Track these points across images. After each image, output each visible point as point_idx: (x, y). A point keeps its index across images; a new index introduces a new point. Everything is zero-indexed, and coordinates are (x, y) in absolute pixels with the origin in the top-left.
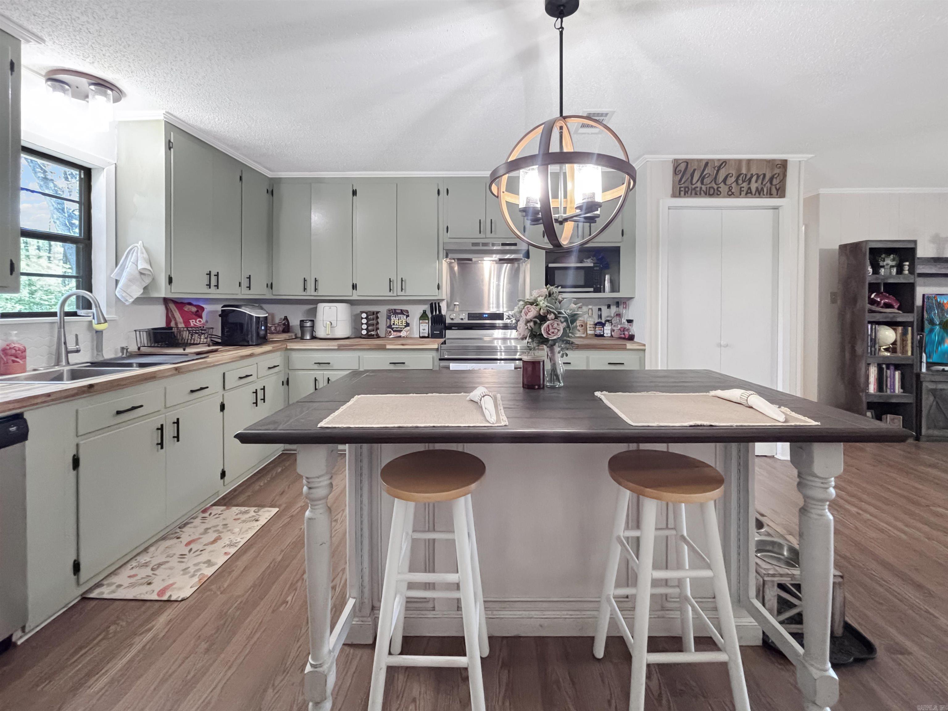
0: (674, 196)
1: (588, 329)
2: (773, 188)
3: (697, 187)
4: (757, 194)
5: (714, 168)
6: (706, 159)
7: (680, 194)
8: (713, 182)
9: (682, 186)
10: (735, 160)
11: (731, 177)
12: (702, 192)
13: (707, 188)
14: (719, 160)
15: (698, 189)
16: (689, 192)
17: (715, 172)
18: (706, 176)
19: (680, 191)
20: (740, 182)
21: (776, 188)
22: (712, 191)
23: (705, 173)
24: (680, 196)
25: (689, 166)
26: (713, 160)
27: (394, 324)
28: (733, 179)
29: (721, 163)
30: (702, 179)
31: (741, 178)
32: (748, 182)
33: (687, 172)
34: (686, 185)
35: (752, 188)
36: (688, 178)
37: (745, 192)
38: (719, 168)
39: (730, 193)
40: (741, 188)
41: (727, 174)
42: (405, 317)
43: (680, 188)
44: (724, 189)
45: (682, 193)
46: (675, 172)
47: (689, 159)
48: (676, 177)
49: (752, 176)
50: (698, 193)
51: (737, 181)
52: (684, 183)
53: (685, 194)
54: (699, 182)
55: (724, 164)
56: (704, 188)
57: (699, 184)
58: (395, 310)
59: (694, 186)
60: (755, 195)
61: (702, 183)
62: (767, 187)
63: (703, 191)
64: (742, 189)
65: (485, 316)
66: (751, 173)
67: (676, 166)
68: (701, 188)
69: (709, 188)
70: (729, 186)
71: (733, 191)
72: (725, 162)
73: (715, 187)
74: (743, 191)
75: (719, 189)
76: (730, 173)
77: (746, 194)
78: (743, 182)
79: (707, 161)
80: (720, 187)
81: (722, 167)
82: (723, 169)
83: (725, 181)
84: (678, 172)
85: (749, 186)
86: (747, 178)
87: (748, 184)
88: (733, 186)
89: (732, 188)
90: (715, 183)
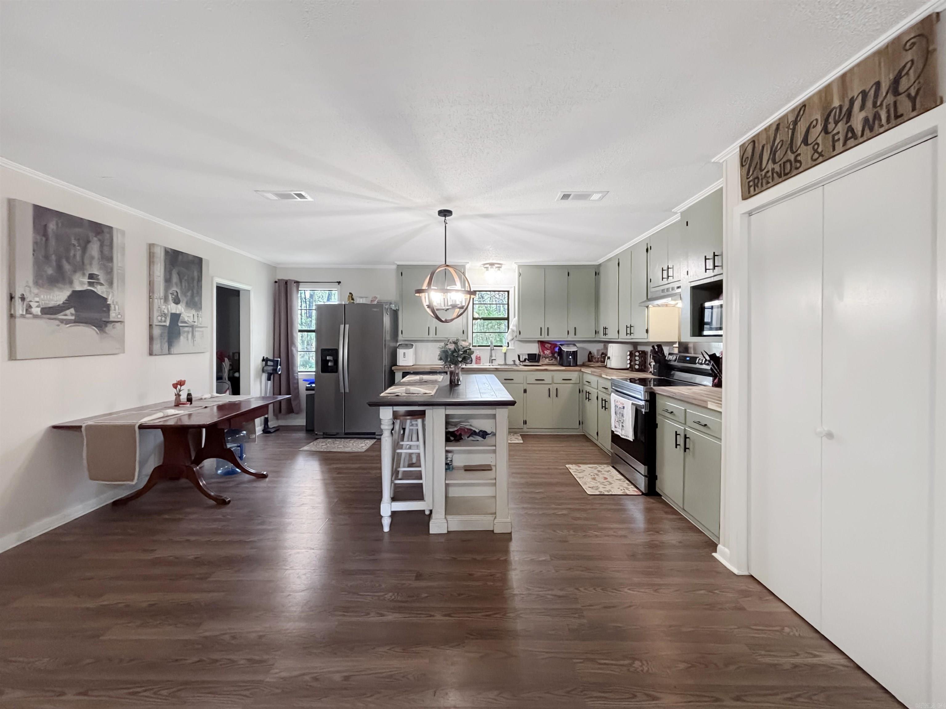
0: (743, 198)
2: (903, 99)
3: (768, 172)
4: (867, 131)
5: (788, 127)
6: (776, 121)
7: (749, 192)
8: (789, 152)
9: (751, 179)
11: (814, 127)
12: (775, 175)
13: (781, 167)
14: (793, 110)
15: (770, 174)
16: (759, 185)
17: (790, 131)
18: (779, 147)
19: (749, 189)
20: (831, 126)
21: (909, 96)
22: (788, 168)
23: (776, 144)
24: (749, 195)
25: (756, 145)
26: (786, 116)
28: (819, 128)
29: (796, 113)
30: (773, 155)
31: (831, 120)
32: (845, 119)
33: (755, 156)
34: (755, 175)
35: (854, 126)
36: (757, 164)
37: (841, 142)
38: (795, 123)
39: (816, 157)
40: (833, 136)
41: (807, 125)
43: (749, 184)
44: (805, 152)
45: (752, 190)
46: (742, 163)
47: (755, 136)
48: (744, 169)
49: (852, 102)
50: (770, 181)
51: (825, 130)
52: (753, 174)
53: (755, 191)
54: (770, 161)
55: (802, 112)
56: (776, 169)
57: (770, 166)
59: (764, 174)
60: (862, 135)
61: (774, 162)
62: (888, 106)
63: (777, 173)
64: (836, 138)
66: (851, 96)
67: (742, 154)
68: (773, 169)
69: (784, 163)
70: (812, 146)
71: (820, 150)
72: (803, 106)
73: (792, 157)
74: (839, 139)
75: (799, 158)
76: (812, 122)
77: (845, 144)
78: (836, 123)
79: (777, 123)
80: (799, 154)
81: (799, 119)
82: (802, 119)
83: (805, 141)
84: (745, 161)
85: (849, 124)
86: (844, 110)
87: (847, 122)
88: (820, 141)
89: (818, 144)
90: (793, 152)
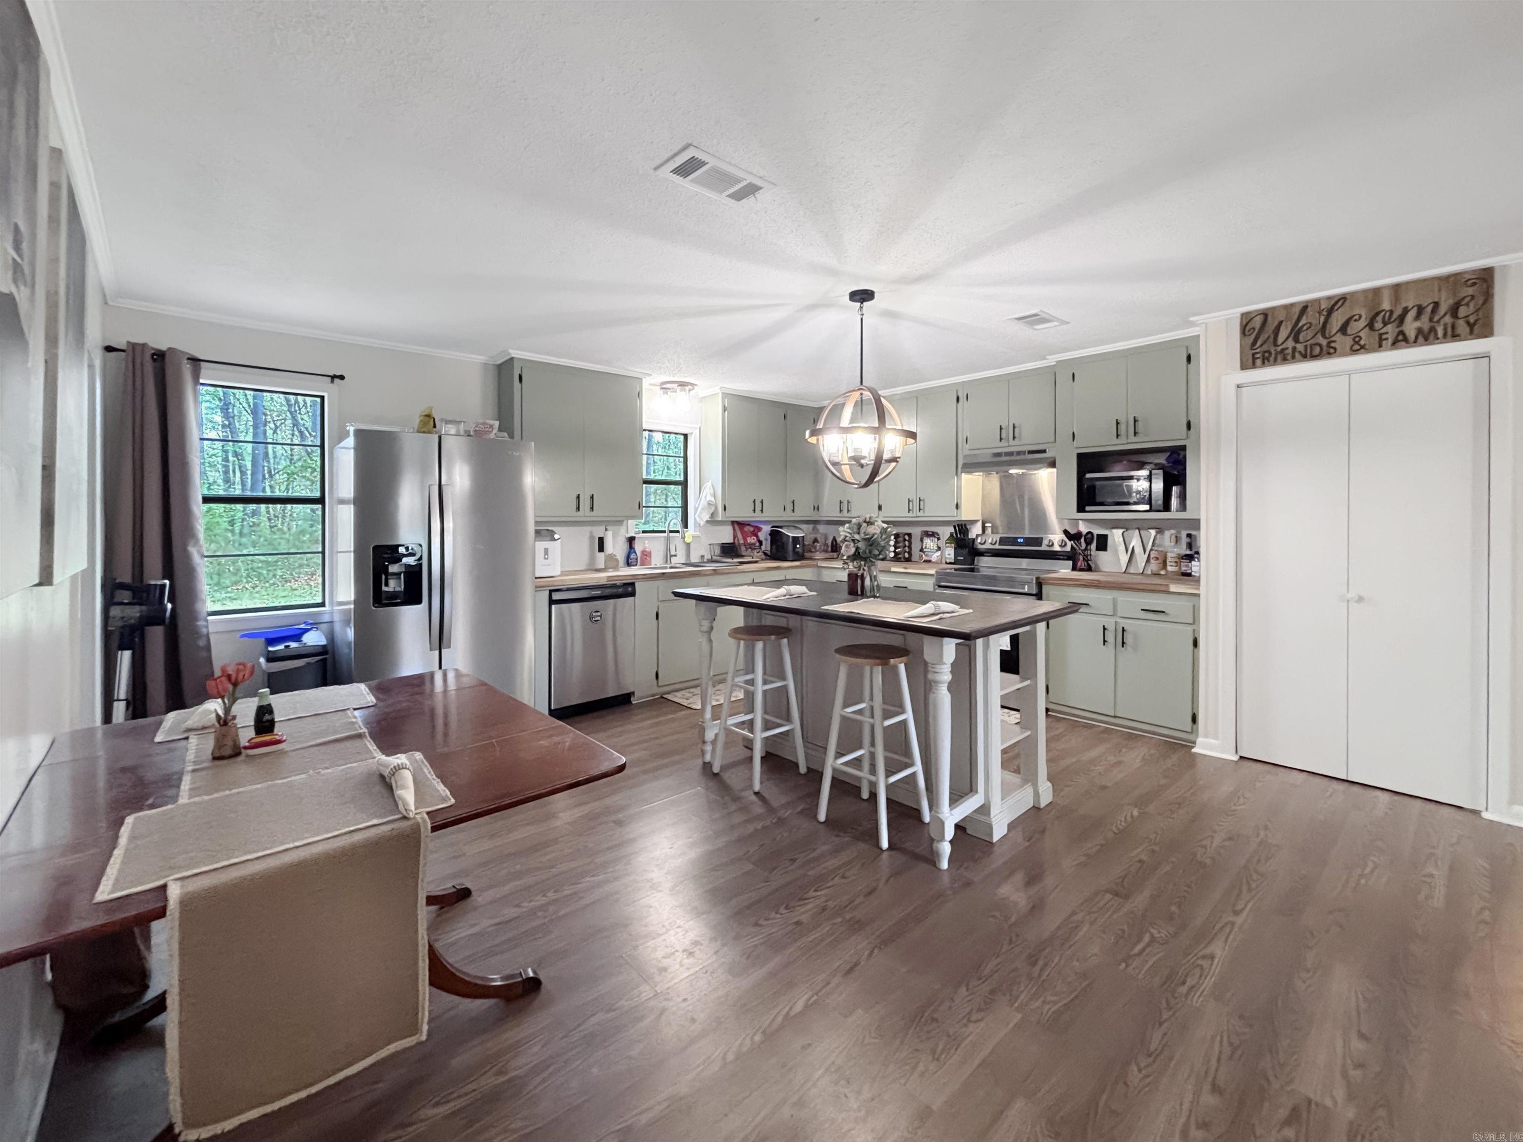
0: (1243, 367)
1: (1168, 564)
2: (1461, 323)
3: (1287, 349)
4: (1421, 339)
5: (1320, 313)
6: (1303, 302)
7: (1254, 363)
8: (1319, 336)
9: (1258, 350)
10: (1365, 292)
11: (1356, 320)
12: (1297, 355)
13: (1306, 346)
14: (1329, 298)
15: (1290, 351)
16: (1272, 359)
17: (1322, 319)
18: (1305, 328)
19: (1254, 359)
20: (1378, 325)
21: (1468, 323)
22: (1317, 350)
23: (1300, 324)
24: (1254, 366)
25: (1269, 318)
26: (1318, 301)
27: (926, 547)
28: (1363, 323)
29: (1333, 302)
30: (1295, 334)
31: (1379, 318)
32: (1397, 322)
33: (1267, 328)
34: (1265, 348)
35: (1407, 333)
36: (1269, 337)
37: (1390, 341)
38: (1330, 311)
39: (1357, 347)
40: (1381, 335)
41: (1347, 317)
42: (936, 540)
43: (1253, 355)
44: (1342, 342)
45: (1259, 362)
46: (1244, 332)
47: (1268, 309)
48: (1246, 338)
49: (1406, 311)
50: (1289, 357)
51: (1371, 325)
52: (1261, 345)
53: (1263, 363)
54: (1291, 339)
55: (1340, 303)
56: (1300, 347)
57: (1290, 344)
58: (927, 532)
59: (1279, 349)
60: (1415, 342)
61: (1297, 340)
62: (1445, 325)
63: (1300, 352)
64: (1384, 337)
65: (1019, 540)
66: (1404, 305)
67: (1244, 323)
68: (1294, 349)
69: (1311, 346)
70: (1352, 337)
71: (1362, 342)
72: (1343, 299)
73: (1324, 342)
74: (1387, 339)
75: (1333, 345)
76: (1355, 315)
77: (1394, 344)
78: (1385, 324)
79: (1304, 305)
80: (1334, 341)
81: (1336, 308)
82: (1340, 310)
83: (1343, 329)
84: (1249, 331)
85: (1400, 329)
86: (1395, 316)
87: (1398, 327)
88: (1362, 334)
89: (1361, 338)
90: (1324, 336)
